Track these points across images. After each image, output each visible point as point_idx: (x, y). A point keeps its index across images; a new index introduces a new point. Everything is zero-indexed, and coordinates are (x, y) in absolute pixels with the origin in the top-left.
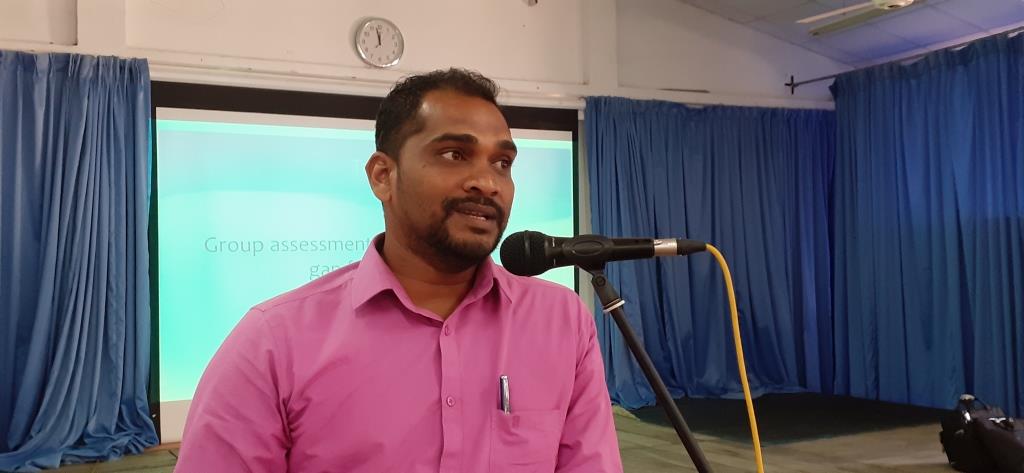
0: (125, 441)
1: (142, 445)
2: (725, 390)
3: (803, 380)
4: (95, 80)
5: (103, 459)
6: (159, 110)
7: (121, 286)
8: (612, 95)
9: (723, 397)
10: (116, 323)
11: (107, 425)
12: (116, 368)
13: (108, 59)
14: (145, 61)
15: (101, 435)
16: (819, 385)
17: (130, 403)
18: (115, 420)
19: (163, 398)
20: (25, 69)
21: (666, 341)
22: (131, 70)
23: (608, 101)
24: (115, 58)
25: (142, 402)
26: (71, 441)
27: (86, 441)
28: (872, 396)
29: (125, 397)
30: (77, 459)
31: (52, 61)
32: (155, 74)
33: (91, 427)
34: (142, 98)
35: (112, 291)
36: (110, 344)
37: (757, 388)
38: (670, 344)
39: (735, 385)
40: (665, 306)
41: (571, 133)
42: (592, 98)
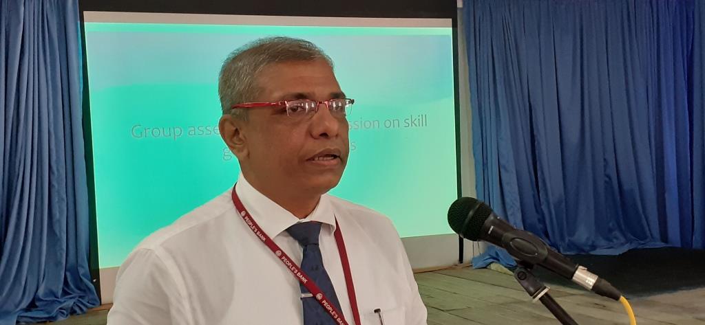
0: (70, 303)
1: (84, 305)
2: (594, 247)
3: (664, 237)
5: (52, 319)
6: (85, 13)
7: (61, 171)
9: (592, 253)
10: (58, 202)
11: (54, 289)
12: (59, 240)
15: (52, 298)
16: (678, 238)
17: (73, 270)
18: (61, 286)
19: (102, 265)
21: (540, 205)
25: (84, 270)
26: (24, 304)
27: (37, 304)
29: (68, 265)
30: (30, 320)
33: (41, 292)
34: (71, 3)
35: (53, 173)
36: (54, 220)
37: (622, 244)
38: (544, 207)
39: (603, 242)
40: (539, 173)
41: (450, 20)
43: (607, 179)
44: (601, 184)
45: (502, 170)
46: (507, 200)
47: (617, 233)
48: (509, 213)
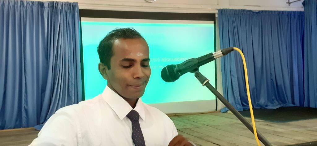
2: (267, 106)
3: (293, 102)
6: (82, 18)
8: (227, 8)
9: (266, 108)
10: (71, 85)
12: (72, 98)
13: (65, 3)
14: (77, 3)
16: (299, 103)
20: (41, 7)
22: (73, 6)
23: (226, 10)
24: (68, 2)
31: (49, 4)
32: (81, 7)
34: (77, 15)
35: (70, 75)
36: (70, 91)
37: (277, 105)
39: (269, 104)
41: (213, 21)
42: (220, 9)
43: (272, 81)
44: (269, 84)
45: (232, 77)
46: (234, 88)
47: (276, 101)
48: (234, 92)
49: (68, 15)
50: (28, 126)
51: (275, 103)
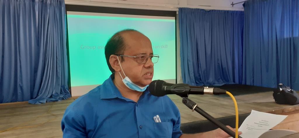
0: (62, 96)
1: (67, 97)
2: (214, 84)
3: (234, 81)
4: (51, 4)
5: (57, 101)
6: (67, 12)
7: (59, 58)
8: (186, 7)
9: (214, 85)
10: (59, 67)
11: (57, 92)
12: (59, 78)
15: (56, 95)
16: (238, 82)
18: (60, 91)
19: (72, 86)
21: (199, 71)
22: (60, 2)
23: (185, 9)
25: (66, 87)
26: (49, 96)
27: (53, 96)
28: (252, 85)
29: (62, 85)
30: (50, 101)
32: (66, 2)
33: (54, 93)
34: (63, 9)
36: (58, 72)
37: (222, 83)
38: (200, 72)
39: (216, 82)
40: (199, 62)
41: (175, 17)
42: (180, 8)
43: (218, 65)
44: (217, 67)
45: (188, 61)
46: (190, 70)
47: (221, 80)
48: (190, 73)
49: (56, 9)
50: (23, 100)
51: (220, 81)
